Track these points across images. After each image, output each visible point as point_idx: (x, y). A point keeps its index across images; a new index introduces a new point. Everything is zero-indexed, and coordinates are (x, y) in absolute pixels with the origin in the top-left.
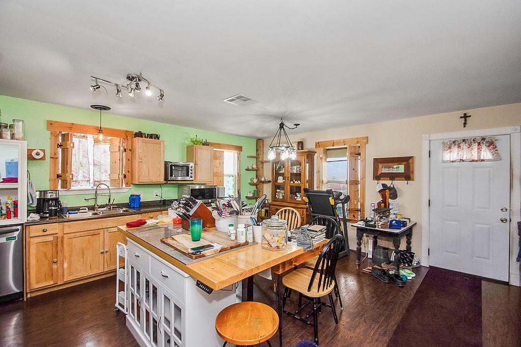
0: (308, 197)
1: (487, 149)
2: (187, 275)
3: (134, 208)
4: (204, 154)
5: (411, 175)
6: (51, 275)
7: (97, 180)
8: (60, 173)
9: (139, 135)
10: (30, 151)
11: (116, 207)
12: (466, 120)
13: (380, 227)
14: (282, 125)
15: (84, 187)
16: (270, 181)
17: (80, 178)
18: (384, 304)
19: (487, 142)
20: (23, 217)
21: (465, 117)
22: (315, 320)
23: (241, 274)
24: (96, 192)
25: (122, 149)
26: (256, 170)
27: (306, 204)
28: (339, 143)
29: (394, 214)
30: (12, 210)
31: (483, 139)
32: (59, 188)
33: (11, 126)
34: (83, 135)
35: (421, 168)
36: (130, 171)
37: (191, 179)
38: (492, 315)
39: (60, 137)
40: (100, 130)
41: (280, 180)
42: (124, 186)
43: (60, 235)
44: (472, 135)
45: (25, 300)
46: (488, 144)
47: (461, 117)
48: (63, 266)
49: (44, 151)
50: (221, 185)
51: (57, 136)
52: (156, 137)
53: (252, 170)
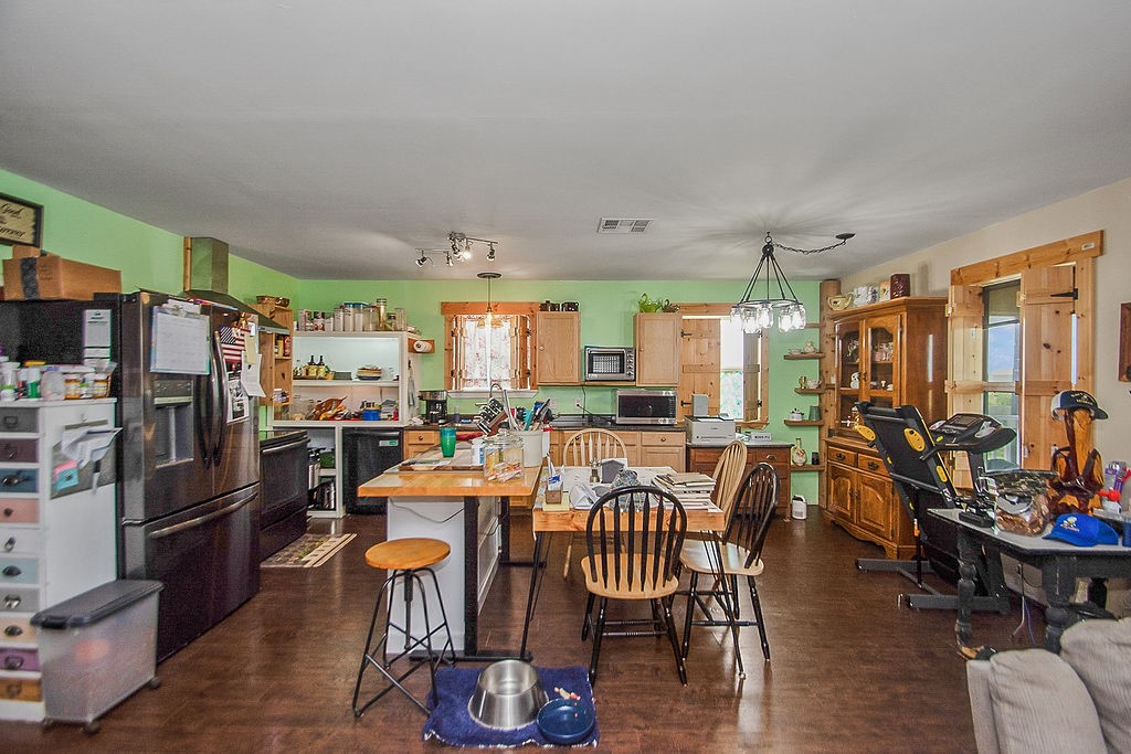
0: (872, 425)
7: (495, 378)
8: (454, 369)
9: (545, 306)
14: (768, 251)
17: (478, 376)
20: (403, 420)
25: (517, 331)
26: (820, 359)
27: (872, 446)
28: (1013, 264)
34: (479, 316)
37: (627, 378)
39: (454, 323)
40: (488, 308)
41: (856, 382)
42: (529, 387)
49: (432, 342)
50: (713, 392)
51: (451, 322)
52: (572, 307)
53: (803, 356)
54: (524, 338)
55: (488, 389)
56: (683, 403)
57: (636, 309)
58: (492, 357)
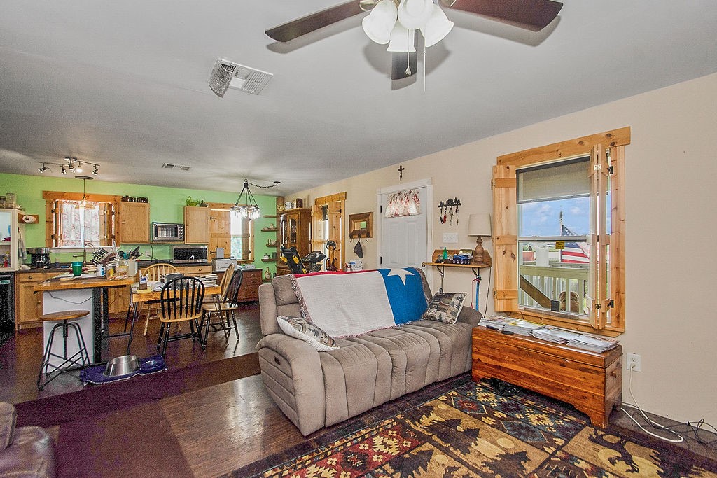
4: (198, 215)
5: (372, 232)
7: (88, 240)
8: (54, 234)
9: (126, 199)
10: (20, 217)
12: (401, 173)
14: (246, 185)
15: (77, 247)
17: (72, 239)
20: (15, 266)
21: (401, 169)
24: (85, 251)
25: (106, 212)
26: (276, 231)
28: (329, 199)
31: (411, 192)
34: (73, 201)
37: (179, 240)
39: (54, 204)
40: (84, 197)
42: (113, 246)
45: (16, 330)
46: (413, 198)
47: (398, 170)
49: (37, 217)
50: (227, 247)
51: (51, 204)
52: (144, 200)
53: (269, 230)
54: (110, 217)
55: (82, 246)
56: (211, 253)
57: (184, 204)
58: (85, 227)
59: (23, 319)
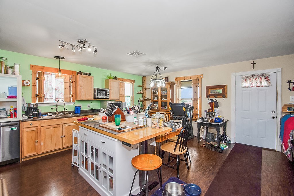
0: (171, 107)
1: (264, 80)
2: (116, 140)
3: (77, 113)
4: (114, 84)
5: (226, 95)
6: (35, 148)
7: (57, 98)
8: (37, 94)
9: (80, 73)
10: (23, 81)
11: (67, 113)
12: (254, 65)
13: (210, 122)
14: (157, 68)
15: (50, 102)
16: (150, 100)
17: (48, 97)
18: (212, 160)
19: (264, 77)
20: (20, 117)
21: (254, 63)
22: (178, 167)
23: (144, 138)
24: (57, 104)
25: (71, 81)
26: (142, 94)
27: (170, 111)
28: (187, 78)
29: (217, 116)
30: (13, 113)
31: (263, 75)
32: (37, 102)
33: (12, 67)
34: (49, 73)
35: (231, 91)
36: (75, 93)
37: (107, 98)
38: (266, 165)
39: (37, 74)
40: (59, 70)
41: (156, 99)
42: (72, 101)
43: (39, 127)
44: (256, 73)
45: (21, 162)
46: (265, 78)
47: (251, 64)
48: (41, 144)
51: (35, 73)
52: (89, 74)
53: (140, 93)
58: (56, 90)
59: (26, 155)
